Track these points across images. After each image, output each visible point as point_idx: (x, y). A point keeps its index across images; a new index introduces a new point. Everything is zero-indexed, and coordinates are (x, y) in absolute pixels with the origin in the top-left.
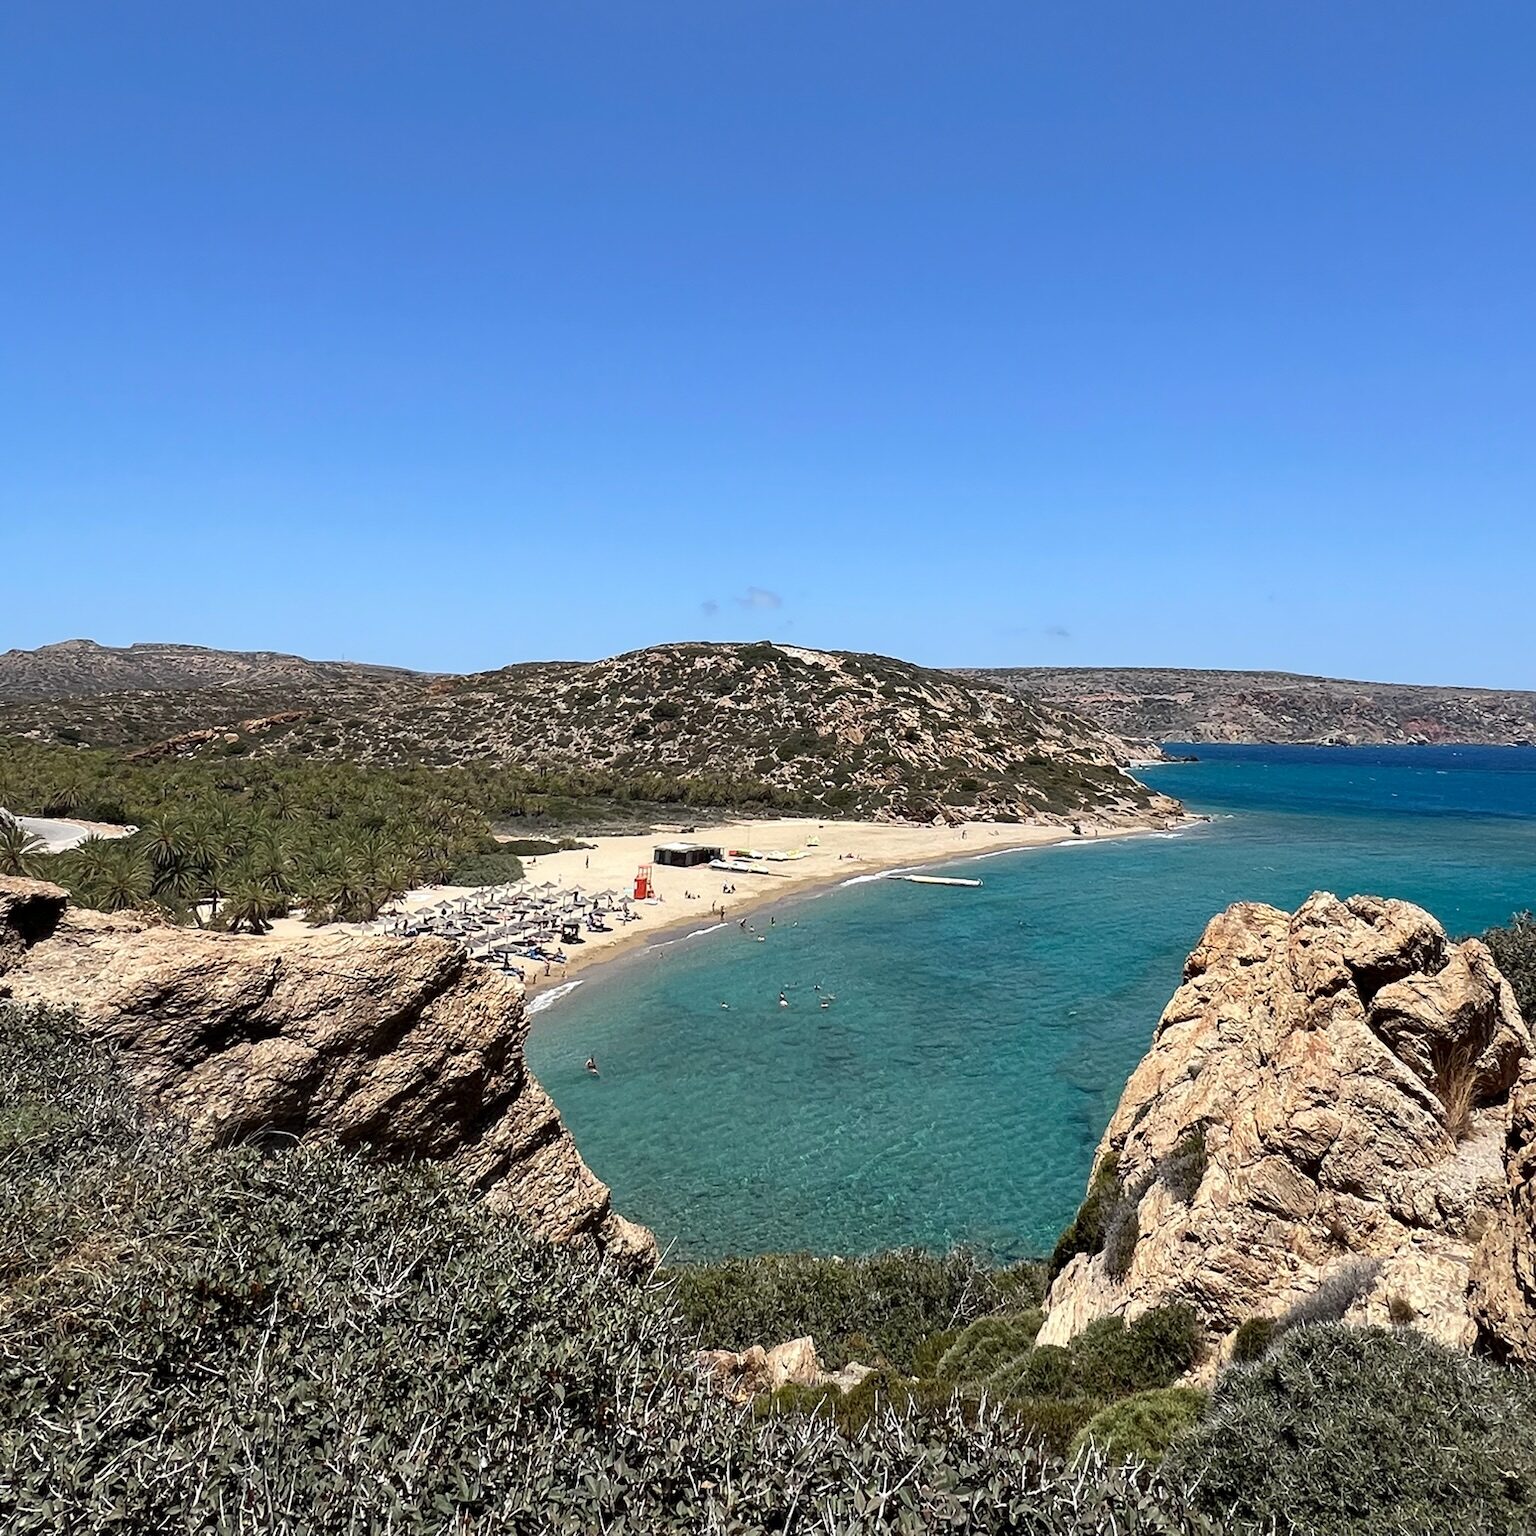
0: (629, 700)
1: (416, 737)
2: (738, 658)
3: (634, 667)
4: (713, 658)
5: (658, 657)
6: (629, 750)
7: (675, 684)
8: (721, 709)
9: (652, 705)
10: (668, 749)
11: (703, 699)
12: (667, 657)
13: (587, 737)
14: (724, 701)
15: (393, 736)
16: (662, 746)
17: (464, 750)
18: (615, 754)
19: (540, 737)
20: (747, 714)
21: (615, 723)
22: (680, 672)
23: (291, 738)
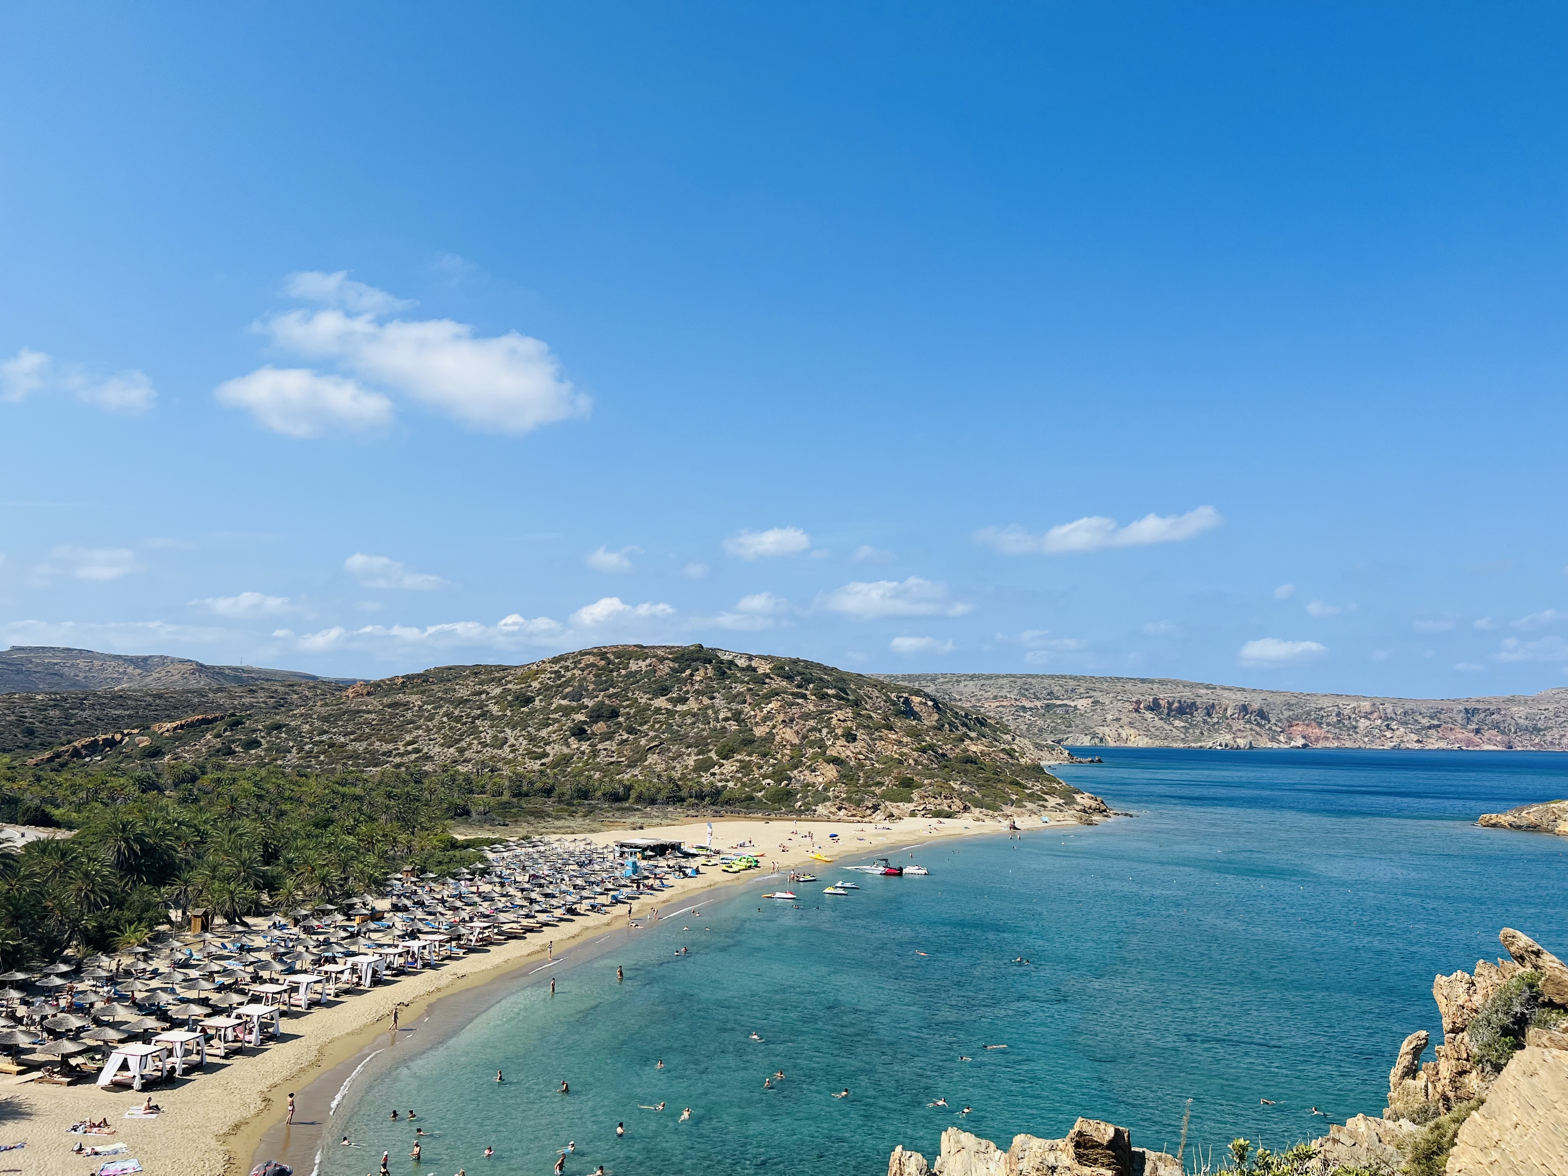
0: (564, 702)
1: (342, 739)
2: (673, 660)
3: (567, 669)
4: (648, 661)
5: (591, 659)
6: (566, 750)
7: (611, 686)
8: (658, 710)
9: (587, 707)
10: (605, 749)
11: (640, 700)
12: (601, 659)
13: (521, 738)
14: (661, 702)
15: (317, 738)
16: (599, 747)
17: (394, 752)
18: (552, 755)
19: (473, 739)
20: (684, 715)
21: (550, 724)
22: (615, 674)
23: (209, 741)
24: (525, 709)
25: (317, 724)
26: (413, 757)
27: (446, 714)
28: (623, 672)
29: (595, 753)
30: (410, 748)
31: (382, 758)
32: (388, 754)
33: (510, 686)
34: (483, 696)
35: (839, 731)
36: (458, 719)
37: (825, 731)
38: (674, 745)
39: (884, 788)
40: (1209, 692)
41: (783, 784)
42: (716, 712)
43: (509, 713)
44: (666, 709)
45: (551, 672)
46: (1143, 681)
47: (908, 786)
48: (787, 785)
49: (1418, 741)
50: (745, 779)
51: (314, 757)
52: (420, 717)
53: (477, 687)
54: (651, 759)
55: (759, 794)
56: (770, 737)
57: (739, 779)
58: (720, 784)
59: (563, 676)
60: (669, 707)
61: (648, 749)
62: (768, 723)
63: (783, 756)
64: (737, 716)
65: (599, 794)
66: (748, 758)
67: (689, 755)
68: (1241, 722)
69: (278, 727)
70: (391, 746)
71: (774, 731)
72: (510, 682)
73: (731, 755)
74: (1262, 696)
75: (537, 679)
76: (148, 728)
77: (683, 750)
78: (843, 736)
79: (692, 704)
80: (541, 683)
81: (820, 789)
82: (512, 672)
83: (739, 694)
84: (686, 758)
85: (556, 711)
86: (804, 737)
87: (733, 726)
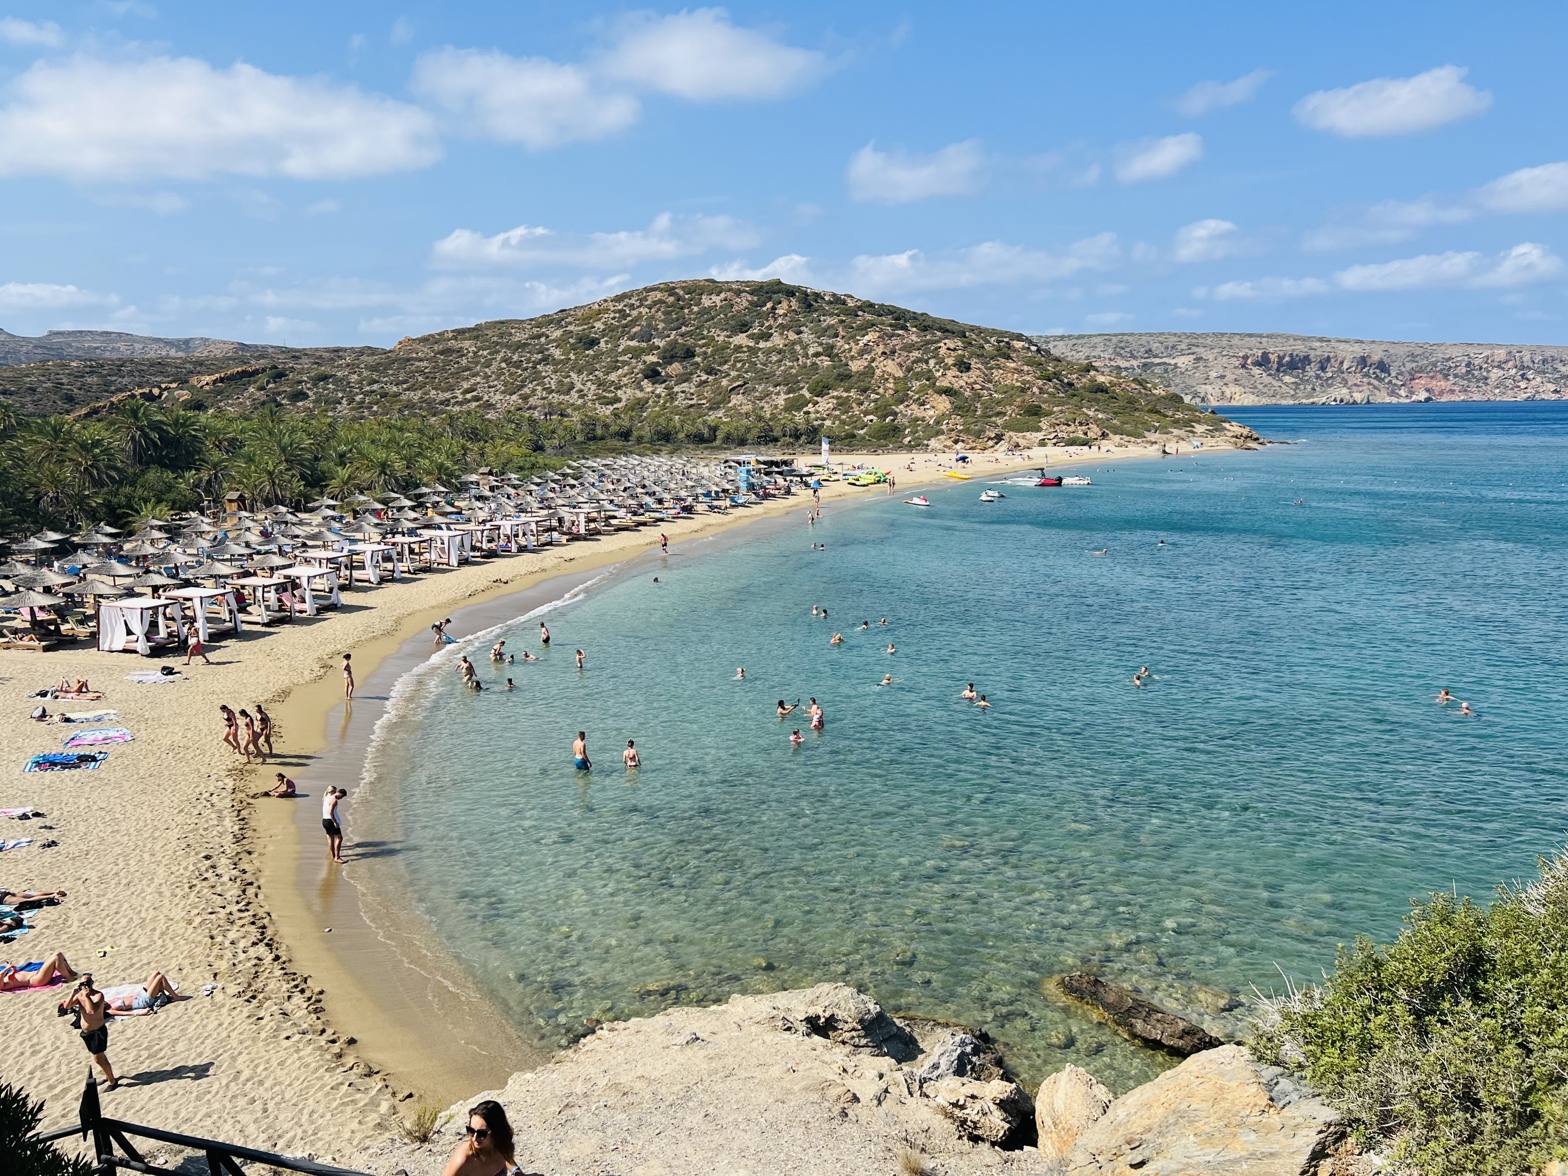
0: (633, 344)
1: (395, 389)
2: (751, 293)
3: (632, 307)
4: (723, 295)
5: (659, 295)
6: (639, 395)
7: (683, 324)
8: (738, 348)
9: (659, 348)
10: (683, 392)
11: (717, 338)
12: (670, 295)
13: (589, 383)
14: (741, 339)
15: (368, 388)
16: (676, 389)
17: (452, 401)
18: (624, 399)
19: (538, 385)
20: (768, 352)
21: (619, 368)
22: (686, 311)
23: (252, 394)
24: (591, 352)
25: (366, 373)
26: (474, 404)
27: (504, 360)
28: (696, 309)
29: (672, 396)
30: (469, 396)
31: (440, 407)
32: (446, 402)
33: (571, 328)
34: (543, 340)
35: (950, 361)
36: (518, 365)
37: (932, 362)
38: (760, 384)
39: (1007, 418)
40: (1324, 344)
41: (887, 420)
42: (805, 348)
43: (572, 357)
44: (748, 346)
45: (615, 312)
46: (1250, 335)
47: (1036, 414)
48: (893, 420)
49: (1556, 391)
50: (844, 417)
51: (367, 408)
52: (477, 363)
53: (535, 330)
54: (736, 400)
55: (861, 432)
56: (869, 371)
57: (836, 417)
58: (816, 423)
59: (629, 315)
60: (752, 344)
61: (731, 390)
62: (865, 356)
63: (886, 390)
64: (829, 351)
65: (681, 436)
66: (845, 395)
67: (778, 394)
68: (1358, 375)
69: (324, 378)
70: (448, 395)
71: (873, 365)
72: (570, 323)
73: (825, 391)
74: (1384, 347)
75: (600, 320)
76: (187, 382)
77: (771, 389)
78: (955, 365)
79: (777, 340)
80: (605, 323)
81: (931, 422)
82: (572, 313)
83: (829, 327)
84: (774, 397)
85: (624, 352)
86: (909, 370)
87: (825, 362)
